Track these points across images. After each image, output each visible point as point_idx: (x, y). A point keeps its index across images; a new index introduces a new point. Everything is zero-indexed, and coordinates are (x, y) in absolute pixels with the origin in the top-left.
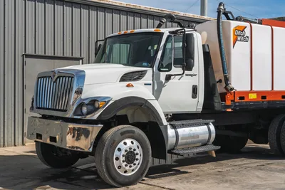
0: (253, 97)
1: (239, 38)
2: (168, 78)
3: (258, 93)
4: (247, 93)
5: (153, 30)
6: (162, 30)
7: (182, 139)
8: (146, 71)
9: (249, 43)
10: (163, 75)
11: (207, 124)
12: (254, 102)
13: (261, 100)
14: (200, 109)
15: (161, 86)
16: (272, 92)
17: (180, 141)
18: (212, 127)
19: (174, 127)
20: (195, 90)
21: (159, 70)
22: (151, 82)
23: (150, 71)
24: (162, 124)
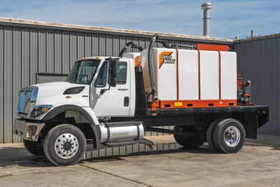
0: (180, 104)
1: (165, 61)
2: (102, 92)
3: (183, 102)
4: (173, 102)
5: (94, 58)
6: (100, 58)
7: (113, 134)
8: (84, 87)
9: (175, 64)
10: (98, 90)
11: (137, 125)
12: (179, 108)
13: (186, 106)
14: (133, 114)
15: (97, 97)
16: (199, 101)
17: (111, 135)
18: (141, 127)
19: (107, 126)
20: (127, 101)
21: (96, 86)
22: (88, 95)
23: (87, 87)
24: (94, 124)
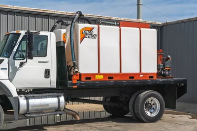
0: (101, 77)
1: (87, 36)
2: (21, 65)
3: (104, 75)
4: (94, 75)
5: (15, 32)
7: (32, 106)
8: (3, 60)
10: (17, 63)
11: (58, 97)
12: (100, 81)
14: (54, 85)
15: (15, 70)
16: (120, 74)
17: (30, 106)
18: (62, 99)
19: (27, 99)
20: (47, 73)
21: (14, 58)
22: (7, 68)
23: (6, 60)
24: (11, 96)
